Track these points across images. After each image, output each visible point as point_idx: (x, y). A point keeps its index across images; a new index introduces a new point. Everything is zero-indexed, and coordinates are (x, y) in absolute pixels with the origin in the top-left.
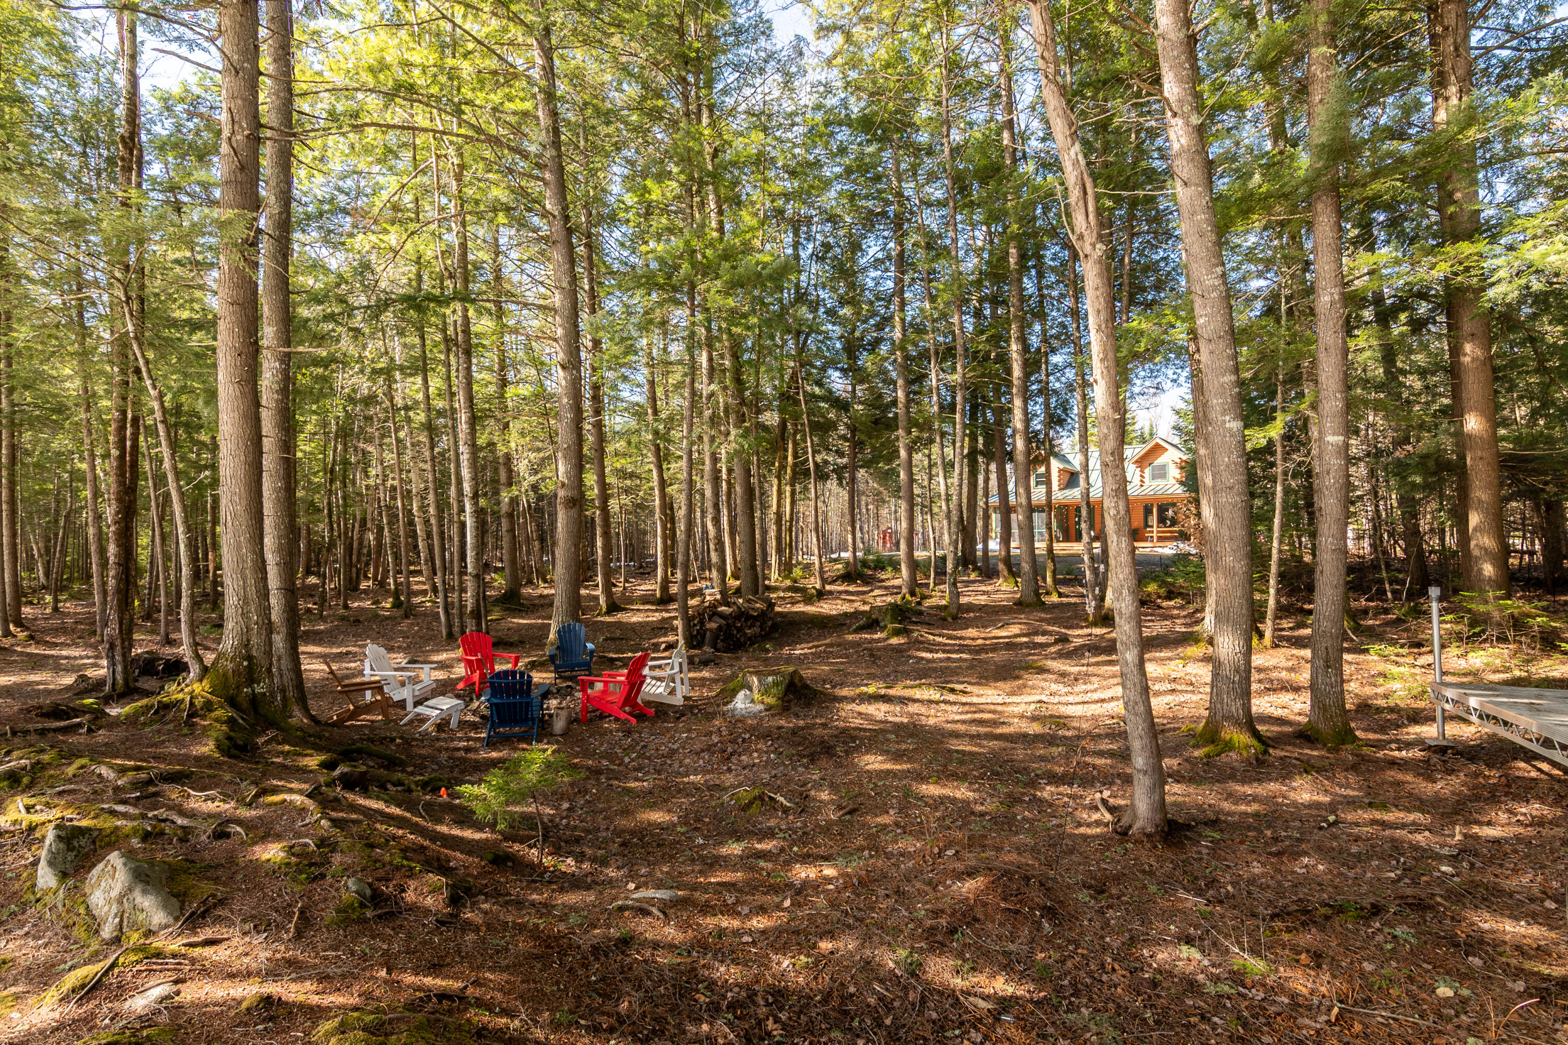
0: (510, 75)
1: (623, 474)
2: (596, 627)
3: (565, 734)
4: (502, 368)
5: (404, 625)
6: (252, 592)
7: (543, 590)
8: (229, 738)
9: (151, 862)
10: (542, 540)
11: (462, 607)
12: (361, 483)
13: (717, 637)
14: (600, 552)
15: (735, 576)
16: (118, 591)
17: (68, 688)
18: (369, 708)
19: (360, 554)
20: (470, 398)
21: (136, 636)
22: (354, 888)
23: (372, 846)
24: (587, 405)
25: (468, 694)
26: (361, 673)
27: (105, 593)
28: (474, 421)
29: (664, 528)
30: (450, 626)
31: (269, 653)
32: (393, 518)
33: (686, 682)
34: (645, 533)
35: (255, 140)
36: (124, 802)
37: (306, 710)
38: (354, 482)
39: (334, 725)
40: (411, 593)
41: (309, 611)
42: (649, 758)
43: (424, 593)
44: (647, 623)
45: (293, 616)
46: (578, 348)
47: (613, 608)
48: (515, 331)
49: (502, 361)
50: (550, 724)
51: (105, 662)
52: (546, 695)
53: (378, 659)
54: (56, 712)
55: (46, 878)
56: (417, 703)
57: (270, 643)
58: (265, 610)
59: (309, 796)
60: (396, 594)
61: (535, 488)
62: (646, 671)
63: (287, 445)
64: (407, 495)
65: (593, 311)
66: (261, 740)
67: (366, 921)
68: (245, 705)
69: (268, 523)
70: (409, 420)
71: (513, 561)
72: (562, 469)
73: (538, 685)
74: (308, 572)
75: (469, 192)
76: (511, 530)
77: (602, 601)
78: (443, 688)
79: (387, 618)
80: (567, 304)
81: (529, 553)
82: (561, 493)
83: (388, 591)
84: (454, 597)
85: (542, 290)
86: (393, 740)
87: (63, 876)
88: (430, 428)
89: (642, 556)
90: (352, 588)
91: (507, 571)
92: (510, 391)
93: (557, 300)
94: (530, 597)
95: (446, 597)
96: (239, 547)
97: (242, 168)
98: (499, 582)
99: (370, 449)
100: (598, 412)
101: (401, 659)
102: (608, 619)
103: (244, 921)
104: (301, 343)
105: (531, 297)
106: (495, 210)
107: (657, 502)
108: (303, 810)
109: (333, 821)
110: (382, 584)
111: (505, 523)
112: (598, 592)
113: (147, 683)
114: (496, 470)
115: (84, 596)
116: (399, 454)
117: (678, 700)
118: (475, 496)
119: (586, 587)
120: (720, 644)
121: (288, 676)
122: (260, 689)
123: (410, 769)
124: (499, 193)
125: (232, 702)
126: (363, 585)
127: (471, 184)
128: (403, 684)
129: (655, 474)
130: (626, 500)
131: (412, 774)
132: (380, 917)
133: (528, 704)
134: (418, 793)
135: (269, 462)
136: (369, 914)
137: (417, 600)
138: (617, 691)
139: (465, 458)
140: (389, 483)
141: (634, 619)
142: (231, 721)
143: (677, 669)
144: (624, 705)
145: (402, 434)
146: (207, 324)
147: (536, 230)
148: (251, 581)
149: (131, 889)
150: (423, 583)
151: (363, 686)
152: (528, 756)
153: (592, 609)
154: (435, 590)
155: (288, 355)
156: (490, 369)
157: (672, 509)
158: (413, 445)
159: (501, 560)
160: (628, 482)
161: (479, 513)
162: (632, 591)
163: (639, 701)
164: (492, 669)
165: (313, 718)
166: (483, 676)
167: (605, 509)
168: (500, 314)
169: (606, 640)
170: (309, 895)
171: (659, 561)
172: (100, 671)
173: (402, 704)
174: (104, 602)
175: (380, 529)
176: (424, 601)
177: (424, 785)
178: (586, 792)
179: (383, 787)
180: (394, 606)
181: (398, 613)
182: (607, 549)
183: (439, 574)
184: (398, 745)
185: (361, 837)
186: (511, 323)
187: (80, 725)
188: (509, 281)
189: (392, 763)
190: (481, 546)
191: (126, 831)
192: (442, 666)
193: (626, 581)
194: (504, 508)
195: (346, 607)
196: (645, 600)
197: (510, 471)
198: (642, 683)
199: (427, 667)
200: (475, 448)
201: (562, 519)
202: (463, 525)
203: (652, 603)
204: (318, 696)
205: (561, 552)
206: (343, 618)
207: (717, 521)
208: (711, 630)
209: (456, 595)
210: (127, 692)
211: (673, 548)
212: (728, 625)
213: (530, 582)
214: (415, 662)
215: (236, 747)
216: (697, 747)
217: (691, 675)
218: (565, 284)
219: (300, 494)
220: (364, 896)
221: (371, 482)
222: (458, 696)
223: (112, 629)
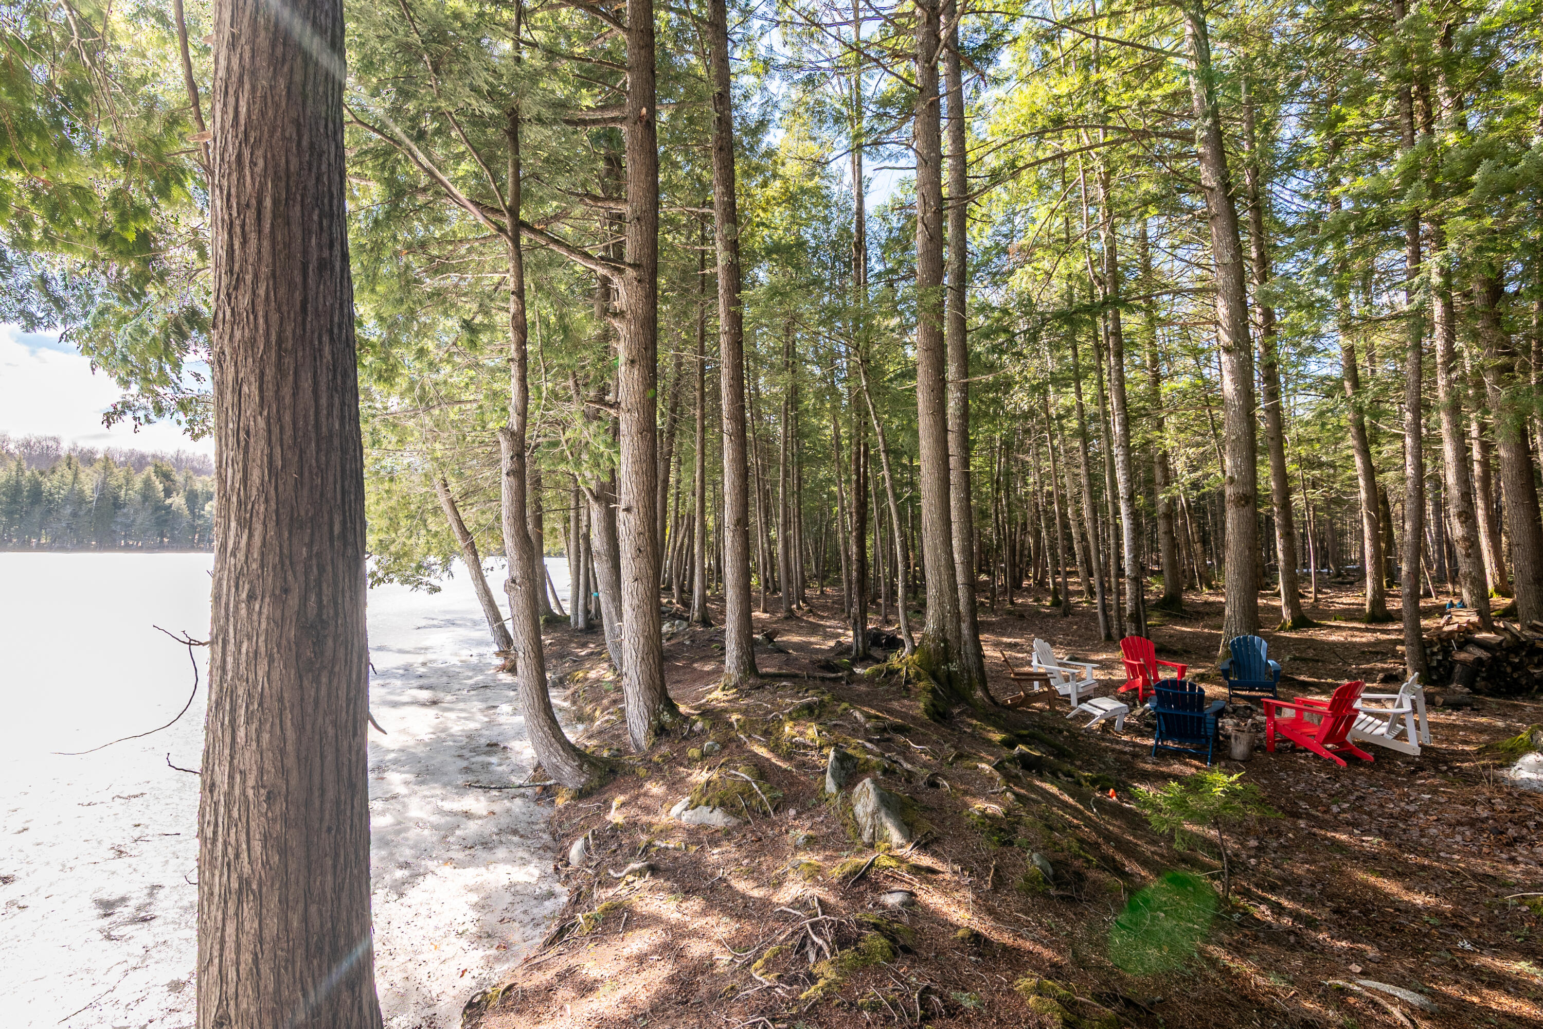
0: (1157, 60)
1: (1311, 463)
2: (1277, 646)
3: (1248, 761)
4: (1155, 362)
5: (1063, 623)
6: (945, 584)
7: (1206, 596)
8: (933, 705)
9: (890, 792)
10: (1204, 541)
11: (1120, 609)
12: (1021, 492)
13: (1476, 673)
14: (1280, 555)
15: (1503, 591)
16: (858, 581)
17: (832, 649)
18: (1038, 697)
19: (1021, 555)
20: (1123, 401)
21: (869, 616)
22: (1038, 863)
23: (1051, 828)
24: (1259, 387)
25: (1132, 698)
26: (1029, 663)
27: (850, 582)
28: (1127, 423)
29: (1374, 528)
30: (1108, 628)
31: (959, 637)
32: (1050, 521)
33: (1424, 726)
34: (1343, 534)
35: (939, 215)
36: (870, 741)
37: (986, 690)
38: (1016, 489)
39: (1009, 707)
40: (1069, 594)
41: (982, 604)
42: (1369, 814)
43: (1080, 593)
44: (1354, 644)
45: (974, 608)
46: (1246, 327)
47: (1301, 622)
48: (1168, 323)
49: (1154, 356)
50: (1228, 747)
51: (851, 633)
52: (1220, 713)
53: (1043, 653)
54: (828, 666)
55: (830, 786)
56: (1082, 700)
57: (959, 630)
58: (955, 601)
59: (995, 767)
60: (1055, 593)
61: (1195, 485)
62: (1358, 704)
63: (966, 463)
64: (1062, 500)
65: (1263, 279)
66: (956, 711)
67: (1050, 897)
68: (943, 680)
69: (955, 527)
70: (1062, 428)
71: (1173, 564)
72: (1228, 462)
73: (1213, 699)
74: (981, 571)
75: (1117, 194)
76: (1169, 532)
77: (1286, 613)
78: (1105, 689)
79: (1048, 615)
80: (1231, 280)
81: (1189, 556)
82: (1229, 491)
83: (1048, 590)
84: (1112, 599)
85: (1198, 272)
86: (1061, 732)
87: (840, 787)
88: (1083, 434)
89: (1340, 562)
90: (1016, 585)
91: (1166, 574)
92: (1166, 388)
93: (1220, 278)
94: (1193, 604)
95: (1103, 599)
96: (936, 549)
97: (931, 239)
98: (1157, 588)
99: (1029, 459)
100: (1273, 394)
101: (1061, 654)
102: (1294, 635)
103: (954, 862)
104: (974, 375)
105: (1186, 282)
106: (1146, 203)
107: (1363, 495)
108: (991, 779)
109: (1016, 795)
110: (1042, 583)
111: (1162, 526)
112: (1281, 602)
113: (877, 653)
114: (1150, 470)
115: (837, 582)
116: (1055, 461)
117: (1411, 747)
118: (1131, 498)
119: (1264, 596)
120: (1480, 684)
121: (972, 660)
122: (953, 668)
123: (1078, 763)
124: (1149, 187)
125: (934, 675)
126: (1025, 583)
127: (1118, 186)
128: (1067, 679)
129: (1358, 461)
130: (1317, 495)
131: (1080, 768)
132: (1062, 898)
133: (1199, 719)
134: (1086, 787)
135: (954, 477)
136: (1053, 892)
137: (1074, 600)
138: (1315, 723)
139: (1119, 460)
140: (1046, 488)
141: (1335, 637)
142: (933, 691)
143: (1407, 707)
144: (1327, 741)
145: (1056, 442)
146: (909, 374)
147: (1191, 210)
148: (945, 577)
149: (878, 810)
150: (1080, 584)
151: (1031, 677)
152: (1209, 777)
153: (1272, 622)
154: (1092, 592)
155: (966, 384)
156: (1142, 367)
157: (1385, 502)
158: (1066, 451)
159: (1157, 563)
160: (1317, 473)
161: (1135, 515)
162: (1328, 604)
163: (1349, 738)
164: (1156, 675)
165: (992, 699)
166: (1146, 682)
167: (1286, 505)
168: (1151, 308)
169: (1294, 659)
170: (1002, 856)
171: (1369, 568)
172: (849, 637)
173: (1066, 699)
174: (850, 589)
175: (1038, 533)
176: (1080, 602)
177: (1094, 782)
178: (1280, 835)
179: (1054, 774)
180: (1053, 604)
181: (1058, 611)
182: (1290, 551)
183: (1096, 576)
184: (1066, 738)
185: (1041, 817)
186: (1162, 315)
187: (841, 678)
188: (1160, 273)
189: (1061, 754)
190: (1136, 549)
191: (873, 763)
192: (1104, 665)
193: (1318, 591)
194: (1161, 508)
195: (1012, 602)
196: (1349, 615)
197: (1166, 469)
198: (1353, 718)
199: (1089, 666)
200: (1128, 449)
201: (1231, 518)
202: (1118, 528)
203: (1360, 620)
204: (996, 679)
205: (1231, 557)
206: (1010, 613)
207: (1468, 517)
208: (1463, 663)
209: (1114, 596)
210: (864, 658)
211: (1389, 551)
212: (1494, 658)
213: (1192, 587)
214: (1076, 660)
215: (939, 714)
216: (1449, 816)
217: (1432, 717)
218: (1227, 259)
219: (974, 502)
220: (1047, 873)
221: (1030, 489)
222: (1121, 699)
223: (855, 610)
